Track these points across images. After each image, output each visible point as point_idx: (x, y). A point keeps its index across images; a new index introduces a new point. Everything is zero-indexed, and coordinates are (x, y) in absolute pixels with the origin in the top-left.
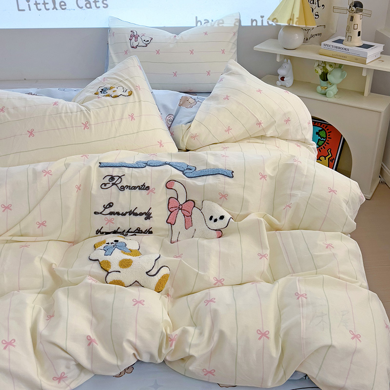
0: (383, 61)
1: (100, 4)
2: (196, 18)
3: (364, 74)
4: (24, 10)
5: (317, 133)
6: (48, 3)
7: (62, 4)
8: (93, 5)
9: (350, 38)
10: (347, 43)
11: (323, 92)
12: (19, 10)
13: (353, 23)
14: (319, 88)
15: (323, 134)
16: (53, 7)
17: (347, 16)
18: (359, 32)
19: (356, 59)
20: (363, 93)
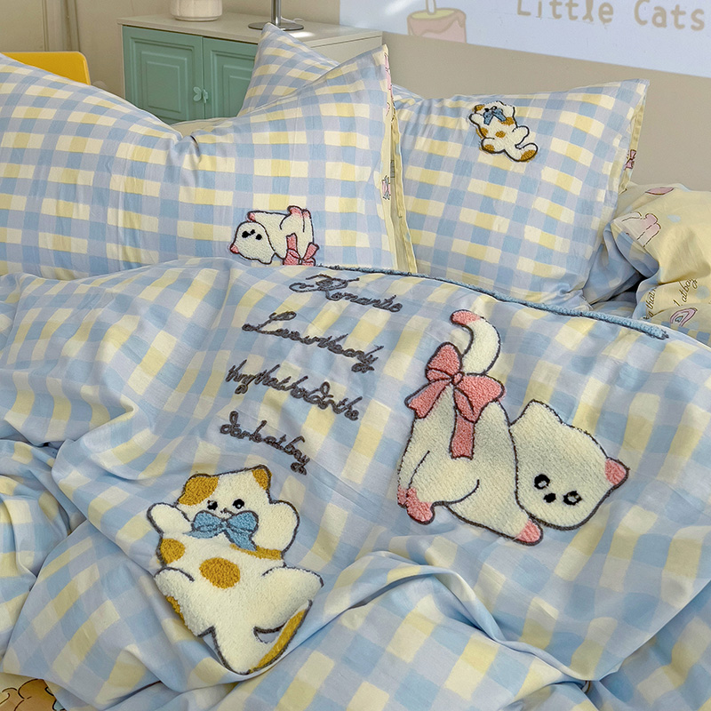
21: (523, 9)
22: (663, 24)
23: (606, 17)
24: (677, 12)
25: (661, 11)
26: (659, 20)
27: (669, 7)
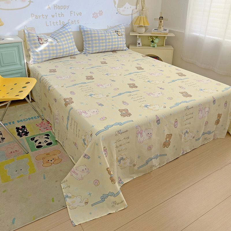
1: (76, 22)
2: (108, 26)
3: (166, 38)
4: (49, 26)
6: (58, 23)
7: (63, 22)
8: (74, 22)
9: (160, 28)
11: (153, 46)
12: (47, 26)
13: (161, 23)
14: (151, 45)
16: (59, 24)
18: (163, 26)
21: (47, 25)
22: (73, 23)
23: (63, 24)
24: (75, 21)
25: (72, 21)
26: (72, 23)
27: (73, 21)
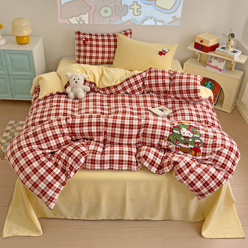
0: (241, 58)
3: (232, 63)
5: (210, 84)
9: (228, 48)
10: (227, 50)
13: (230, 42)
15: (213, 85)
17: (228, 39)
18: (232, 46)
19: (230, 57)
20: (231, 69)
